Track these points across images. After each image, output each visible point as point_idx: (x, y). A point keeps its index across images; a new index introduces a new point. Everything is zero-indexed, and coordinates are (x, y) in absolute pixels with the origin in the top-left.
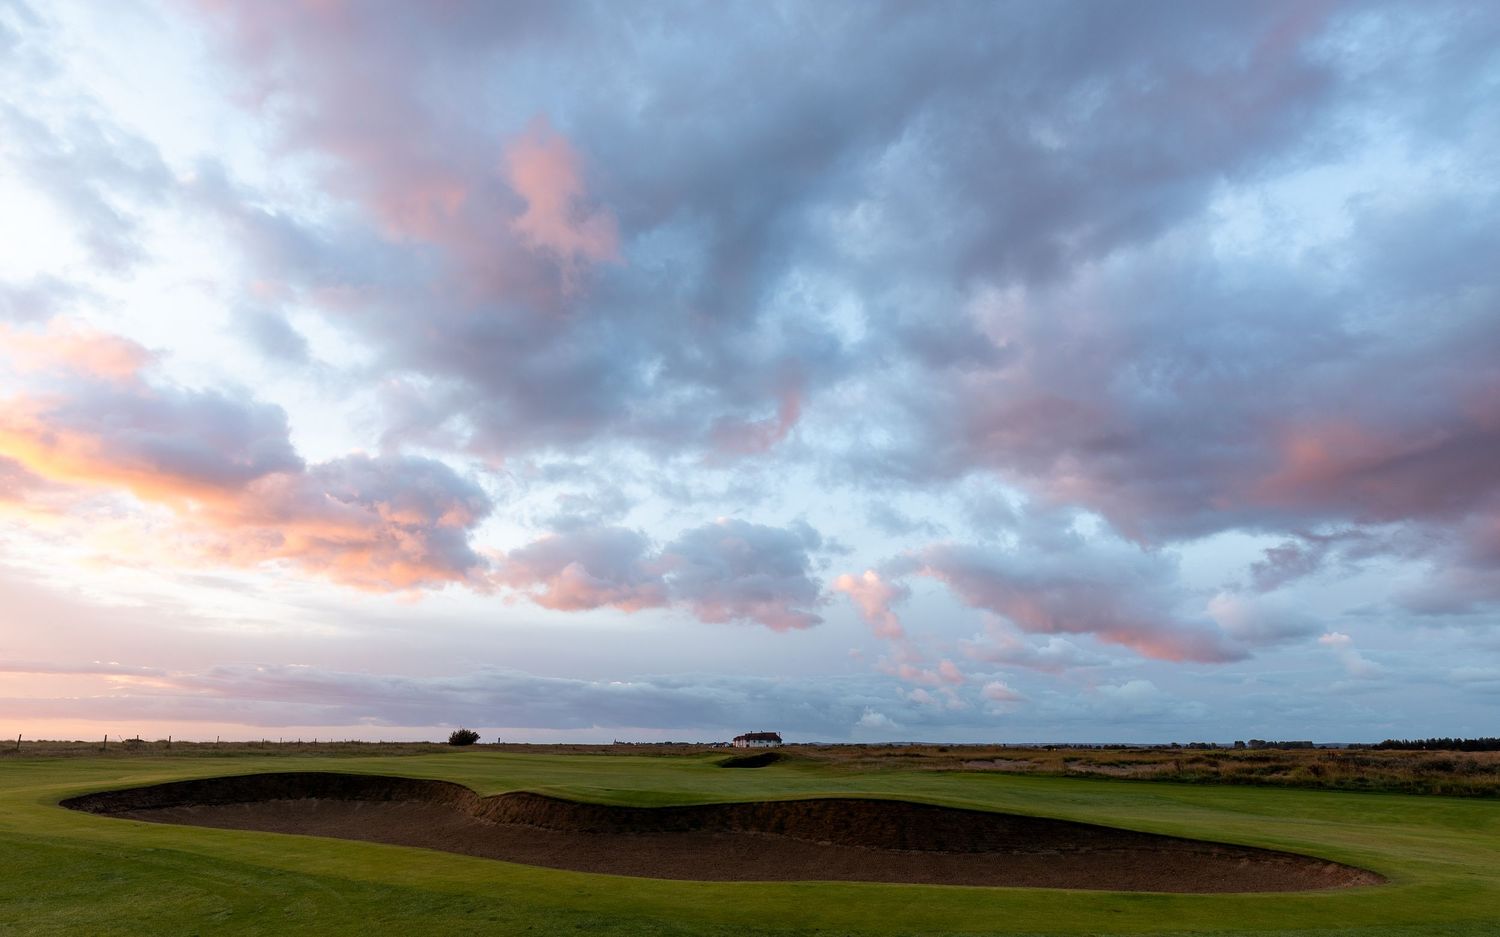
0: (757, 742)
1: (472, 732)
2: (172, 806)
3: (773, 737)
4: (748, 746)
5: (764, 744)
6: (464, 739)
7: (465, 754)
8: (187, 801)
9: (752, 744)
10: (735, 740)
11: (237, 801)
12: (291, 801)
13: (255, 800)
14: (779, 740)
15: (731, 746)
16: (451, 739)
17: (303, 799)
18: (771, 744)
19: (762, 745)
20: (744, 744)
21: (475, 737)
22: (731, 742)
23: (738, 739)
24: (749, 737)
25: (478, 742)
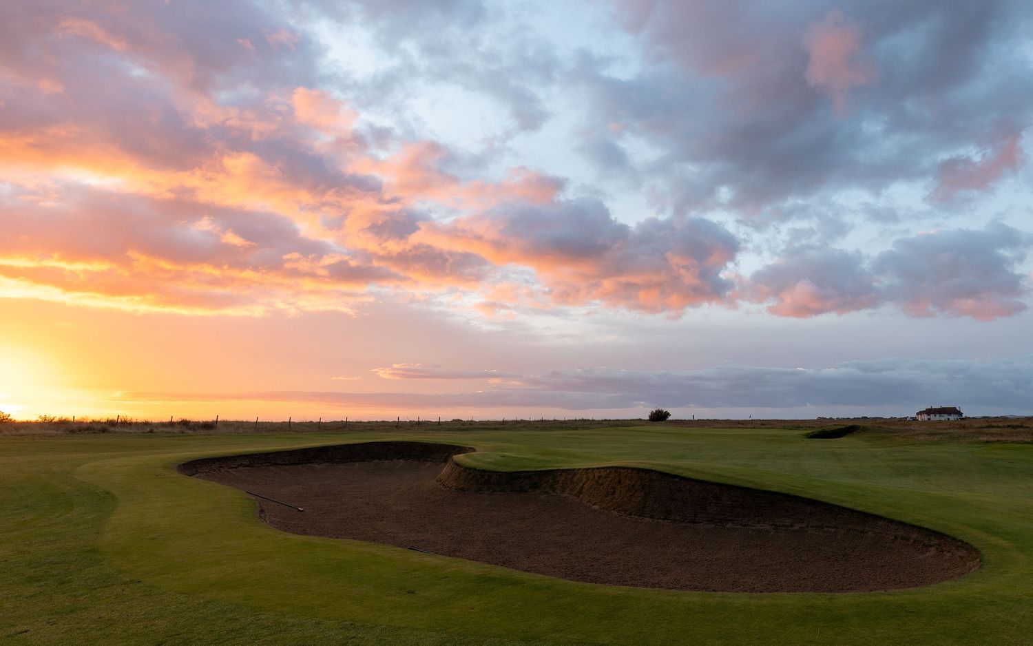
0: (938, 415)
1: (664, 411)
2: (306, 464)
3: (953, 411)
4: (929, 419)
5: (945, 417)
6: (659, 417)
7: (658, 427)
8: (317, 461)
9: (932, 417)
10: (918, 414)
11: (351, 461)
12: (387, 462)
13: (363, 461)
14: (961, 414)
15: (914, 419)
16: (650, 417)
17: (395, 460)
18: (952, 418)
19: (942, 419)
20: (925, 417)
21: (667, 414)
22: (914, 416)
23: (920, 413)
24: (929, 412)
25: (670, 418)
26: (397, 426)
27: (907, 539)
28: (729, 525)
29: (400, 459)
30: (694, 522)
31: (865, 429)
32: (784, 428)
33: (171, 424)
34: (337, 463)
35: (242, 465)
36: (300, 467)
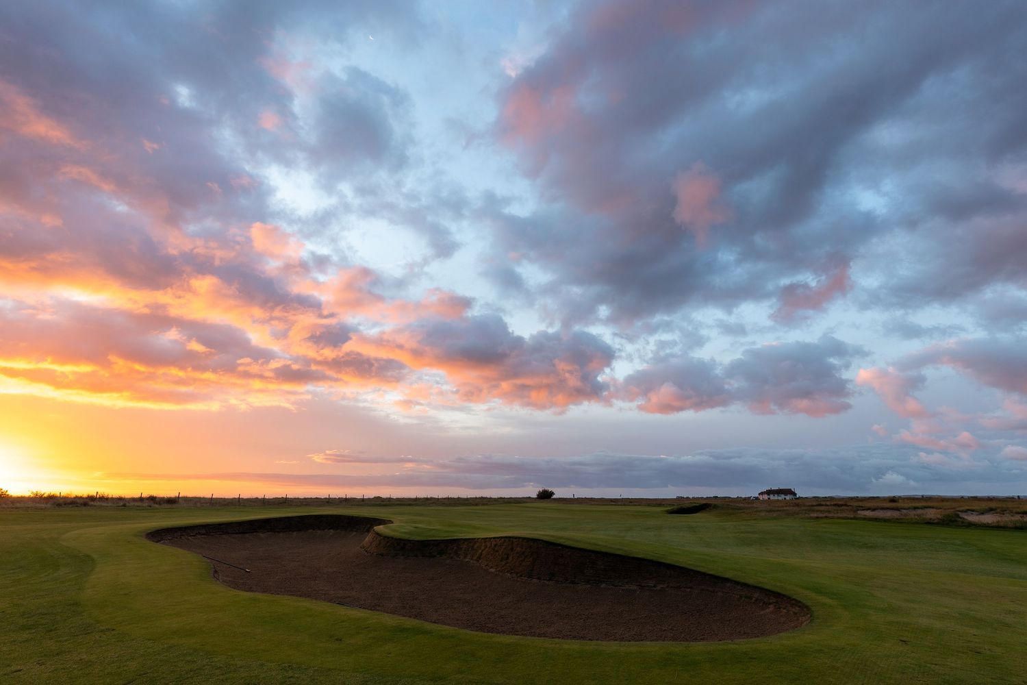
0: (776, 495)
1: (550, 491)
3: (789, 492)
4: (769, 499)
5: (782, 497)
6: (545, 495)
7: (545, 504)
8: (262, 530)
9: (772, 497)
10: (759, 494)
14: (795, 494)
15: (757, 499)
16: (538, 495)
18: (788, 497)
19: (780, 498)
20: (766, 497)
21: (552, 493)
22: (757, 496)
23: (761, 494)
24: (769, 492)
25: (554, 497)
26: (328, 502)
27: (750, 598)
28: (603, 586)
29: (330, 529)
30: (573, 582)
31: (715, 507)
32: (649, 505)
33: (141, 499)
34: (278, 532)
35: (199, 534)
36: (247, 535)
